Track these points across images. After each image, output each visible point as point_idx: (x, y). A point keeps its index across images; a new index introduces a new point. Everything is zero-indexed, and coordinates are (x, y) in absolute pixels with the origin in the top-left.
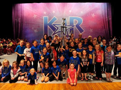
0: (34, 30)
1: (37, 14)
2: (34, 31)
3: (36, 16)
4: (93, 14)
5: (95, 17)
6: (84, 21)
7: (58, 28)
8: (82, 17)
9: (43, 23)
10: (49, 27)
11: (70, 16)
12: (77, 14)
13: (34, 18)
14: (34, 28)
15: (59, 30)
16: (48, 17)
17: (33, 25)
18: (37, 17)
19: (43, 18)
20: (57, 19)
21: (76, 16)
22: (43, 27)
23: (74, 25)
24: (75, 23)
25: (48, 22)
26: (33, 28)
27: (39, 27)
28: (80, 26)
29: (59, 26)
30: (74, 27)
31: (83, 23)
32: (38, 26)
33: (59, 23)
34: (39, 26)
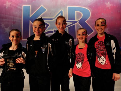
0: (5, 28)
1: (11, 2)
2: (5, 30)
3: (10, 3)
4: (109, 3)
5: (111, 7)
6: (93, 14)
7: (48, 25)
8: (90, 7)
9: (21, 17)
10: (31, 23)
11: (69, 5)
12: (80, 2)
13: (7, 8)
14: (5, 25)
15: (49, 29)
16: (31, 7)
17: (4, 20)
18: (11, 5)
19: (22, 7)
20: (46, 10)
21: (79, 5)
22: (21, 23)
23: (76, 20)
24: (78, 18)
25: (31, 14)
26: (3, 25)
27: (14, 23)
28: (87, 22)
29: (49, 22)
30: (76, 24)
31: (91, 18)
32: (12, 20)
33: (49, 16)
34: (15, 21)
